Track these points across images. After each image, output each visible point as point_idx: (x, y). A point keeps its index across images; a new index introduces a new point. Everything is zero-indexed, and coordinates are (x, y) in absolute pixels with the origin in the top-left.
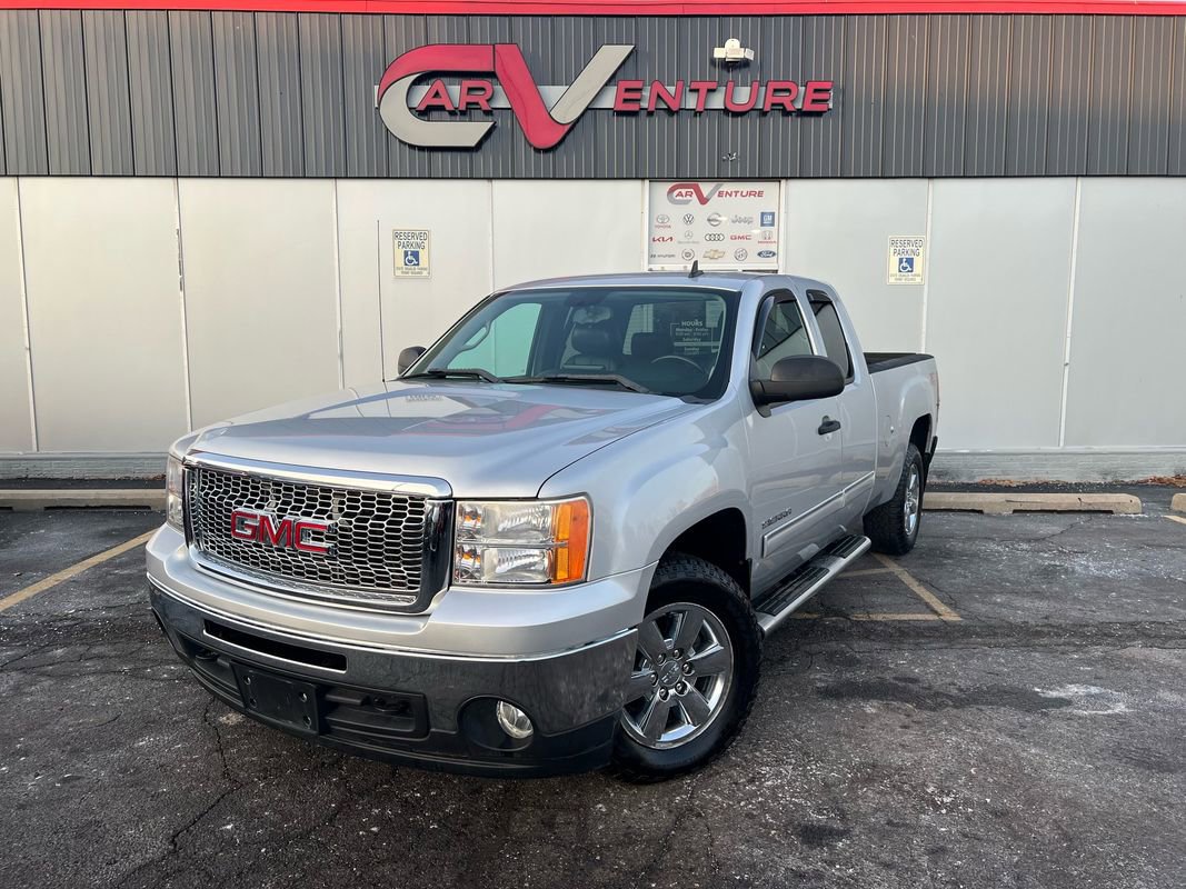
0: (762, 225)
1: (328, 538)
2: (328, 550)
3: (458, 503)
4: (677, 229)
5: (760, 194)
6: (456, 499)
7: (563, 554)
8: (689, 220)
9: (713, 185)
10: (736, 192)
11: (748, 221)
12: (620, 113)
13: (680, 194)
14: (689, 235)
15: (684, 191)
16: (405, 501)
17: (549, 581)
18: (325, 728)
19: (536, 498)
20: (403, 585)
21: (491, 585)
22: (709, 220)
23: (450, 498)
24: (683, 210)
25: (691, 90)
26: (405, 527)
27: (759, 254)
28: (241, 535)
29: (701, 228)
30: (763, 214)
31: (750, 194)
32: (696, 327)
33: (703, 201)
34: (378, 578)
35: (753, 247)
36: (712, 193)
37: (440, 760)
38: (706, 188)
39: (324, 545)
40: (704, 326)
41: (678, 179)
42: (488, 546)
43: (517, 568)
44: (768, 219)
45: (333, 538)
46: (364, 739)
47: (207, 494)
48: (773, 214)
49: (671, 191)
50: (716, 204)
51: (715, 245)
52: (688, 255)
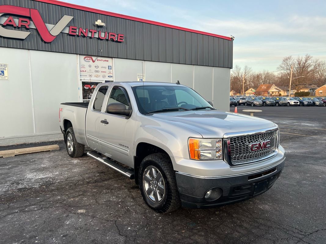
0: (109, 69)
4: (87, 68)
5: (108, 61)
8: (90, 66)
9: (96, 57)
10: (102, 60)
11: (105, 68)
12: (70, 35)
13: (87, 59)
14: (90, 70)
15: (88, 58)
22: (95, 67)
24: (88, 63)
25: (90, 32)
27: (108, 76)
29: (94, 69)
30: (109, 66)
31: (105, 61)
33: (94, 62)
35: (107, 75)
36: (96, 60)
38: (94, 58)
48: (111, 66)
49: (85, 58)
50: (97, 63)
51: (97, 74)
52: (90, 76)
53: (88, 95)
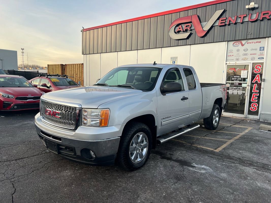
0: (260, 50)
1: (60, 115)
2: (60, 117)
3: (83, 109)
4: (235, 53)
5: (260, 42)
6: (82, 108)
7: (103, 120)
8: (238, 50)
9: (246, 41)
10: (253, 42)
11: (256, 50)
12: (220, 26)
13: (236, 44)
14: (238, 54)
15: (237, 43)
16: (74, 108)
17: (100, 126)
18: (59, 153)
19: (97, 109)
20: (73, 125)
21: (89, 126)
22: (244, 50)
23: (81, 108)
24: (237, 48)
25: (239, 18)
26: (73, 113)
27: (259, 58)
28: (47, 114)
29: (242, 52)
30: (260, 48)
31: (257, 42)
32: (237, 78)
33: (243, 45)
34: (69, 123)
35: (257, 57)
36: (245, 43)
37: (79, 161)
38: (243, 42)
39: (60, 116)
40: (240, 77)
41: (235, 40)
42: (89, 118)
43: (96, 123)
44: (262, 49)
45: (61, 115)
46: (67, 156)
47: (45, 107)
48: (264, 47)
49: (234, 44)
50: (246, 46)
51: (245, 56)
52: (237, 59)
53: (232, 78)
